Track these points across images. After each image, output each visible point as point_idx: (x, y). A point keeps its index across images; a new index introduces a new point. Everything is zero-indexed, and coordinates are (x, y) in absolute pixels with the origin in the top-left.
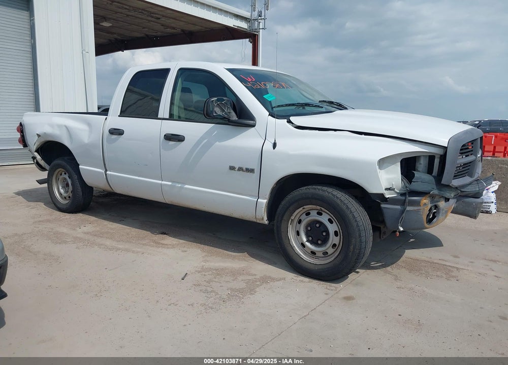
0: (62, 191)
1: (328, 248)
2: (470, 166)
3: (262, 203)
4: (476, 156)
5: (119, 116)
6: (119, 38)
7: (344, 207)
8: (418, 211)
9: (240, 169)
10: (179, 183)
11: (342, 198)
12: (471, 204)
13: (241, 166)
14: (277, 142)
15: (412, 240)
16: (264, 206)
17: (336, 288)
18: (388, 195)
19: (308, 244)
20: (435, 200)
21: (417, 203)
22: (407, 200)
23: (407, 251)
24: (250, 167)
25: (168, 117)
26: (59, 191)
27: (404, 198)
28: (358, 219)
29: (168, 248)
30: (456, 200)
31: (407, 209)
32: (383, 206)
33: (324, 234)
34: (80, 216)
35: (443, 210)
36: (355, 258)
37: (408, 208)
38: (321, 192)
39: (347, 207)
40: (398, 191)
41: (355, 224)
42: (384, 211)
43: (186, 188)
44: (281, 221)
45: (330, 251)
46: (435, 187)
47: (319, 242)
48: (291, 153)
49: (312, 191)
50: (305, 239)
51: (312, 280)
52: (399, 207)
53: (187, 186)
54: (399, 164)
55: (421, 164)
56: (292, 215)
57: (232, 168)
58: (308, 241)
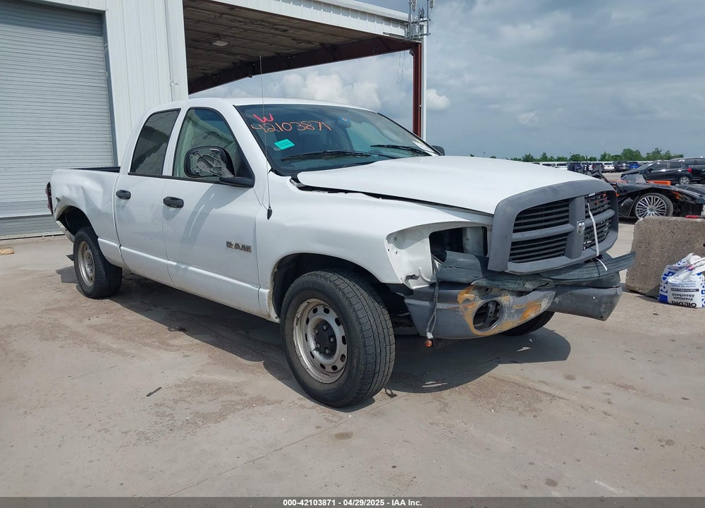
0: (88, 269)
1: (336, 360)
2: (565, 239)
3: (263, 294)
4: (575, 225)
5: (129, 174)
6: (244, 59)
7: (346, 303)
8: (455, 310)
9: (237, 246)
10: (183, 263)
11: (346, 291)
12: (588, 297)
13: (237, 242)
14: (272, 208)
15: (524, 348)
16: (267, 298)
17: (342, 418)
18: (414, 285)
19: (316, 353)
20: (493, 293)
21: (454, 299)
22: (436, 294)
23: (500, 365)
24: (247, 244)
25: (171, 175)
26: (85, 271)
27: (432, 291)
28: (364, 320)
29: (171, 351)
30: (554, 293)
31: (437, 307)
32: (407, 301)
33: (332, 340)
34: (107, 303)
35: (510, 308)
36: (361, 377)
37: (440, 306)
38: (322, 281)
39: (351, 304)
40: (429, 280)
41: (358, 328)
42: (410, 308)
43: (190, 271)
44: (285, 319)
45: (340, 365)
46: (481, 276)
47: (327, 351)
48: (287, 224)
49: (314, 278)
50: (313, 346)
51: (316, 405)
52: (427, 304)
53: (191, 268)
54: (427, 240)
55: (468, 239)
56: (296, 313)
57: (229, 245)
58: (316, 349)
